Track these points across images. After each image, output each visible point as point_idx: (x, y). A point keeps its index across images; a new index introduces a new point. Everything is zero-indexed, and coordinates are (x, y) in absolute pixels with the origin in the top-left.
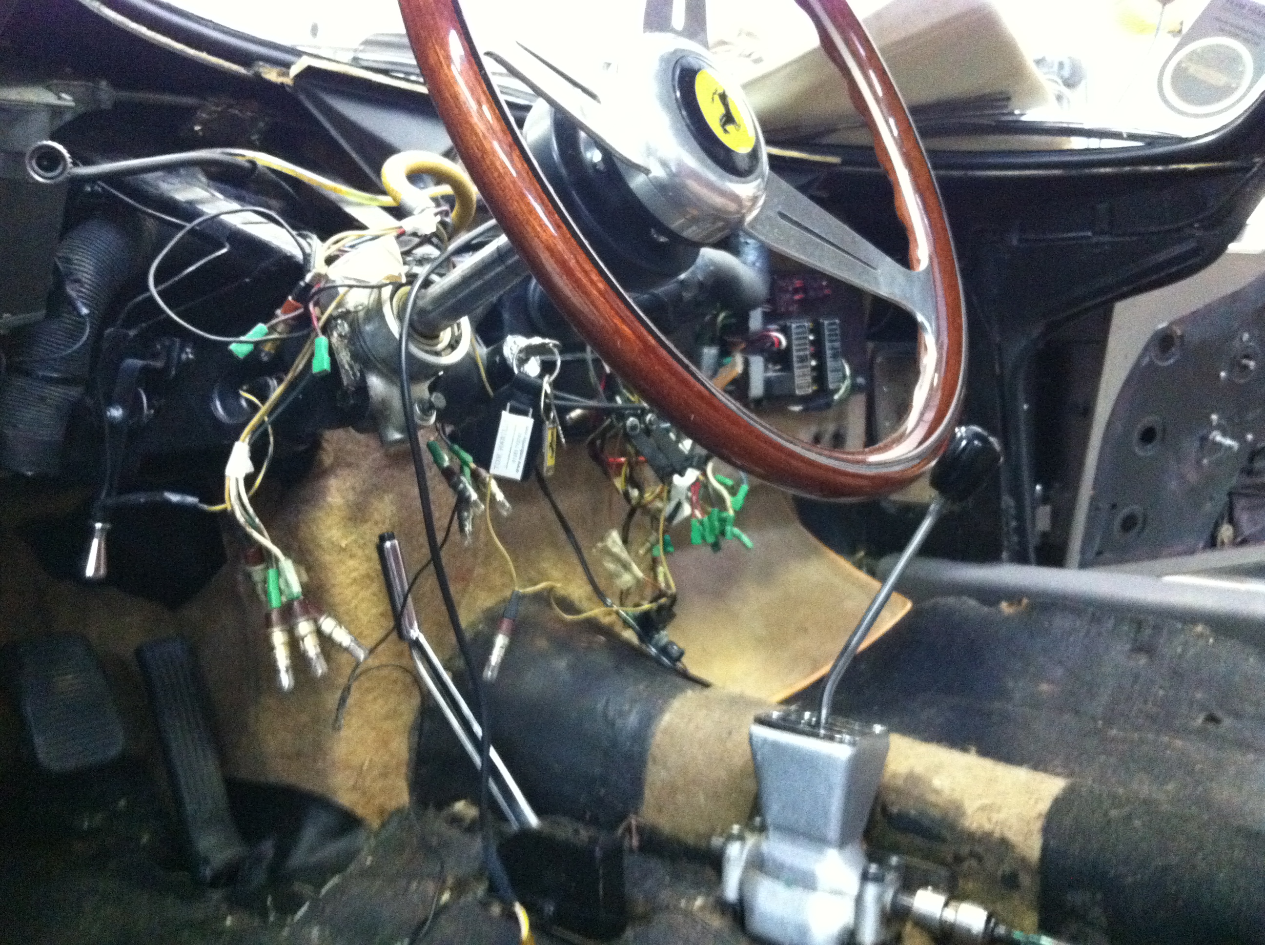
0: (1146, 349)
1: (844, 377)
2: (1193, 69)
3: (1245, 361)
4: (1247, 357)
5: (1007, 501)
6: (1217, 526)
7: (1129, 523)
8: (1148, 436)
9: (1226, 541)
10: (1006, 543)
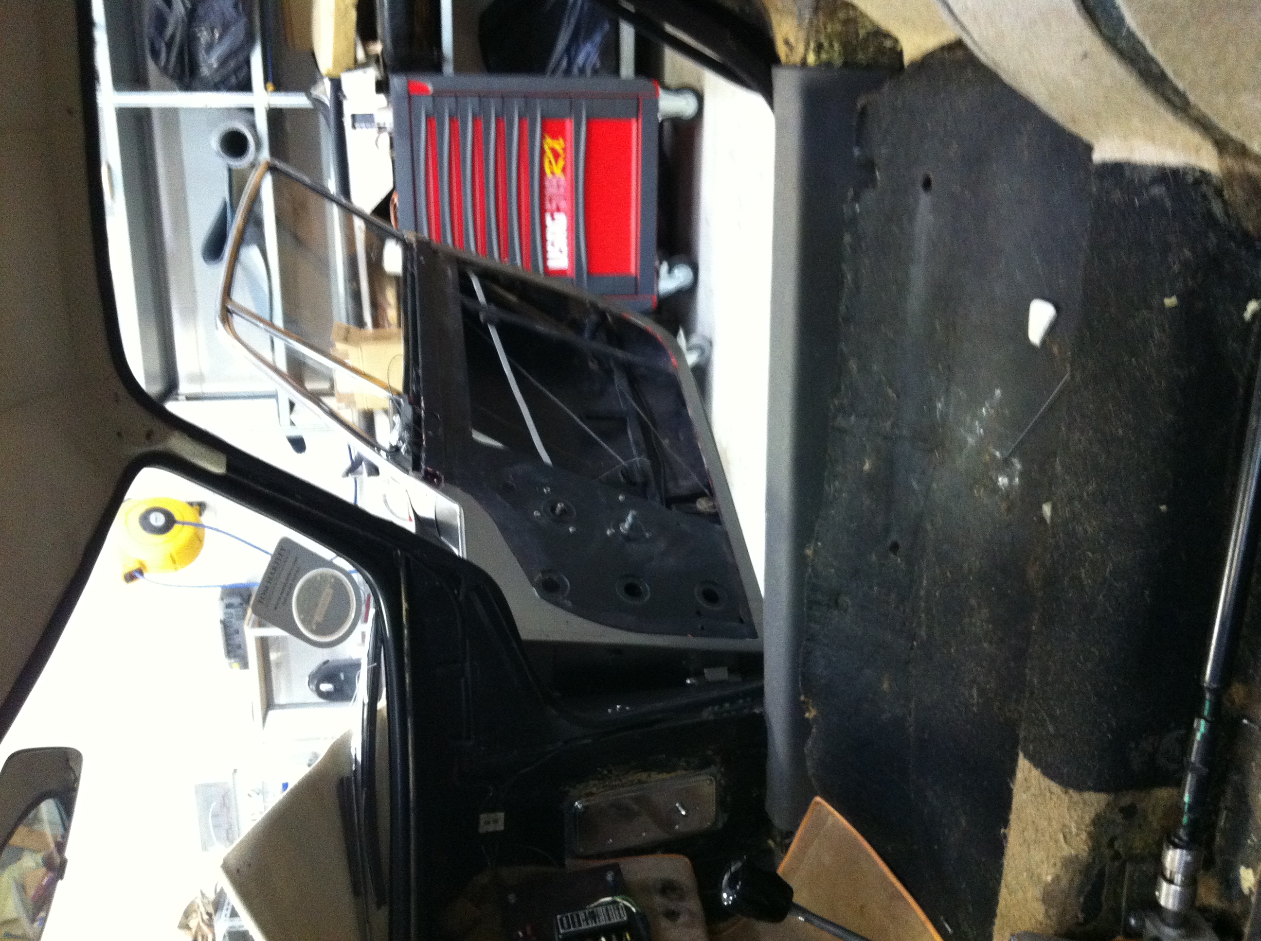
0: (557, 604)
1: (614, 902)
2: (318, 618)
3: (558, 511)
4: (553, 509)
5: (707, 714)
6: (699, 514)
7: (711, 597)
8: (632, 590)
9: (711, 504)
10: (746, 711)
